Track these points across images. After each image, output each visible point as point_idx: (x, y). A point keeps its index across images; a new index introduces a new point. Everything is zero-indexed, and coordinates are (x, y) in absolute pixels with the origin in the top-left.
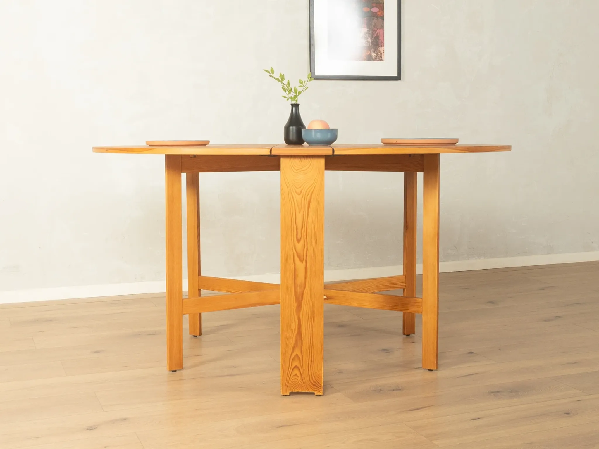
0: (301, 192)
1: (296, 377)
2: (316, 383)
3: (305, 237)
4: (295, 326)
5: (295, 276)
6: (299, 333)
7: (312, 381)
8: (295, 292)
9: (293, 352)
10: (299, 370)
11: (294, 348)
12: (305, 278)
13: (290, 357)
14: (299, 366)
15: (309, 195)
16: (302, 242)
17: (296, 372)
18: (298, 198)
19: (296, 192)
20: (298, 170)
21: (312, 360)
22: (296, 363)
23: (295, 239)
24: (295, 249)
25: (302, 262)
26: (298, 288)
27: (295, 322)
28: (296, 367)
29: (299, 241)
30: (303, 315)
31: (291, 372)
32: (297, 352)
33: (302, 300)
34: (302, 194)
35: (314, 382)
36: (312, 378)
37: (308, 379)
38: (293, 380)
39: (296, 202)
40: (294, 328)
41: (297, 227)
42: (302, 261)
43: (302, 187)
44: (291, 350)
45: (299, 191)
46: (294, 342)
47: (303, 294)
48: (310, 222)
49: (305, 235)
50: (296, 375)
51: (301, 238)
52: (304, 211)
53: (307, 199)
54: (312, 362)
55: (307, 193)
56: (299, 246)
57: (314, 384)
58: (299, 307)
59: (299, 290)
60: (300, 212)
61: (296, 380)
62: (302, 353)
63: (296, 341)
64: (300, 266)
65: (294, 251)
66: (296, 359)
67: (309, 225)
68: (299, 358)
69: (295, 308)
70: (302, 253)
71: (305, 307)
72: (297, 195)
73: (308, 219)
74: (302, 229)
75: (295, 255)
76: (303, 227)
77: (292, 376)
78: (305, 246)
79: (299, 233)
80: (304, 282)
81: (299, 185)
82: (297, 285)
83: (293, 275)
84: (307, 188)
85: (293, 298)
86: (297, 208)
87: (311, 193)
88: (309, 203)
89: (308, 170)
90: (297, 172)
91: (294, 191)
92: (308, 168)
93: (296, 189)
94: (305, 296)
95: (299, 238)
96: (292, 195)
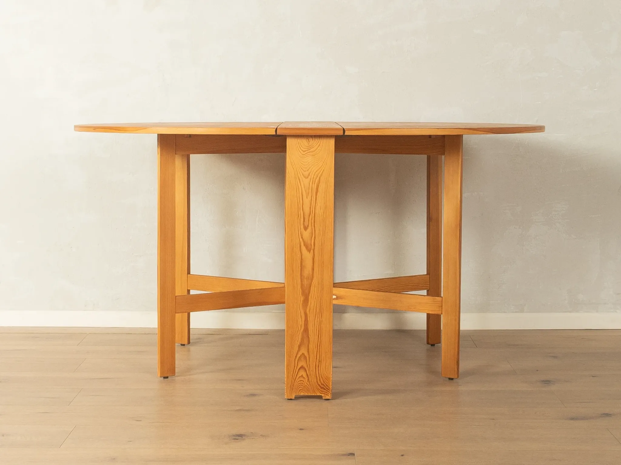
0: (309, 175)
1: (302, 379)
2: (323, 385)
3: (313, 224)
4: (301, 322)
5: (302, 267)
6: (306, 330)
7: (320, 384)
8: (302, 285)
9: (299, 350)
10: (306, 371)
11: (300, 347)
12: (313, 269)
13: (296, 357)
14: (305, 366)
15: (318, 178)
16: (309, 230)
17: (302, 373)
18: (306, 181)
19: (303, 175)
20: (305, 151)
21: (319, 360)
22: (302, 363)
23: (302, 227)
24: (302, 238)
26: (305, 280)
27: (301, 316)
28: (302, 367)
29: (306, 228)
30: (310, 309)
31: (296, 373)
32: (304, 351)
33: (309, 294)
34: (309, 177)
35: (322, 384)
36: (320, 380)
37: (315, 381)
38: (299, 382)
39: (303, 186)
40: (300, 323)
41: (304, 213)
42: (309, 251)
43: (309, 171)
44: (297, 349)
45: (306, 173)
46: (300, 340)
47: (310, 286)
48: (318, 208)
49: (313, 222)
50: (302, 376)
51: (308, 226)
52: (312, 196)
53: (315, 183)
54: (320, 362)
55: (315, 176)
56: (306, 234)
58: (306, 301)
59: (306, 282)
60: (307, 198)
61: (302, 382)
62: (308, 352)
63: (302, 339)
64: (307, 255)
65: (301, 239)
66: (302, 359)
67: (317, 212)
68: (305, 357)
69: (301, 303)
70: (309, 242)
71: (312, 302)
72: (304, 179)
73: (316, 204)
74: (309, 216)
75: (302, 244)
76: (310, 213)
77: (297, 378)
78: (313, 235)
79: (306, 220)
80: (311, 273)
81: (306, 168)
82: (304, 277)
83: (300, 266)
84: (315, 171)
85: (300, 290)
86: (304, 193)
87: (319, 175)
88: (318, 186)
89: (316, 151)
90: (303, 153)
91: (301, 174)
92: (317, 149)
93: (303, 172)
94: (312, 288)
95: (306, 225)
96: (299, 179)
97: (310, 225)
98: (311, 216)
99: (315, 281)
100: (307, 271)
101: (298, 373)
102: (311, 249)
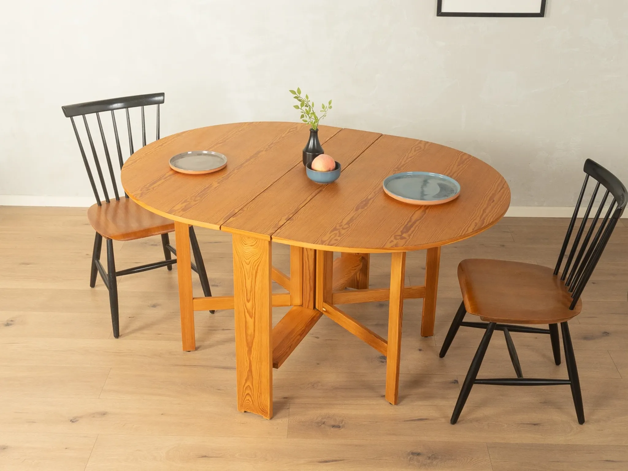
0: (250, 262)
2: (263, 409)
3: (253, 299)
4: (247, 364)
5: (246, 328)
6: (250, 371)
7: (261, 408)
8: (247, 340)
9: (245, 383)
10: (251, 397)
12: (254, 330)
13: (244, 386)
14: (250, 394)
15: (256, 266)
16: (251, 302)
17: (248, 397)
18: (248, 267)
19: (245, 261)
20: (247, 244)
21: (260, 392)
22: (248, 391)
23: (246, 299)
24: (246, 307)
25: (252, 318)
26: (249, 337)
27: (247, 361)
28: (248, 394)
29: (248, 301)
30: (253, 358)
31: (244, 397)
32: (248, 383)
33: (252, 347)
34: (250, 264)
35: (262, 408)
36: (261, 405)
37: (258, 405)
38: (247, 403)
39: (245, 270)
40: (246, 365)
41: (246, 290)
42: (251, 317)
43: (250, 259)
44: (245, 381)
45: (248, 261)
46: (246, 376)
47: (253, 342)
48: (257, 288)
49: (253, 297)
50: (248, 400)
51: (250, 299)
52: (252, 279)
53: (254, 270)
55: (254, 265)
56: (249, 305)
57: (263, 410)
58: (250, 351)
60: (249, 279)
61: (248, 403)
62: (252, 385)
63: (248, 376)
64: (250, 321)
66: (248, 388)
67: (256, 291)
68: (251, 389)
69: (247, 351)
70: (251, 311)
71: (254, 353)
72: (246, 264)
73: (256, 285)
74: (251, 292)
75: (246, 311)
76: (251, 291)
77: (245, 400)
78: (254, 306)
79: (249, 295)
80: (253, 333)
81: (247, 257)
82: (248, 335)
83: (245, 326)
84: (254, 260)
85: (245, 343)
86: (246, 275)
87: (257, 265)
88: (256, 272)
89: (255, 246)
90: (246, 246)
91: (244, 261)
92: (255, 244)
93: (245, 260)
94: (254, 344)
95: (249, 299)
96: (242, 264)
98: (252, 292)
99: (256, 340)
100: (250, 331)
101: (245, 397)
102: (252, 316)
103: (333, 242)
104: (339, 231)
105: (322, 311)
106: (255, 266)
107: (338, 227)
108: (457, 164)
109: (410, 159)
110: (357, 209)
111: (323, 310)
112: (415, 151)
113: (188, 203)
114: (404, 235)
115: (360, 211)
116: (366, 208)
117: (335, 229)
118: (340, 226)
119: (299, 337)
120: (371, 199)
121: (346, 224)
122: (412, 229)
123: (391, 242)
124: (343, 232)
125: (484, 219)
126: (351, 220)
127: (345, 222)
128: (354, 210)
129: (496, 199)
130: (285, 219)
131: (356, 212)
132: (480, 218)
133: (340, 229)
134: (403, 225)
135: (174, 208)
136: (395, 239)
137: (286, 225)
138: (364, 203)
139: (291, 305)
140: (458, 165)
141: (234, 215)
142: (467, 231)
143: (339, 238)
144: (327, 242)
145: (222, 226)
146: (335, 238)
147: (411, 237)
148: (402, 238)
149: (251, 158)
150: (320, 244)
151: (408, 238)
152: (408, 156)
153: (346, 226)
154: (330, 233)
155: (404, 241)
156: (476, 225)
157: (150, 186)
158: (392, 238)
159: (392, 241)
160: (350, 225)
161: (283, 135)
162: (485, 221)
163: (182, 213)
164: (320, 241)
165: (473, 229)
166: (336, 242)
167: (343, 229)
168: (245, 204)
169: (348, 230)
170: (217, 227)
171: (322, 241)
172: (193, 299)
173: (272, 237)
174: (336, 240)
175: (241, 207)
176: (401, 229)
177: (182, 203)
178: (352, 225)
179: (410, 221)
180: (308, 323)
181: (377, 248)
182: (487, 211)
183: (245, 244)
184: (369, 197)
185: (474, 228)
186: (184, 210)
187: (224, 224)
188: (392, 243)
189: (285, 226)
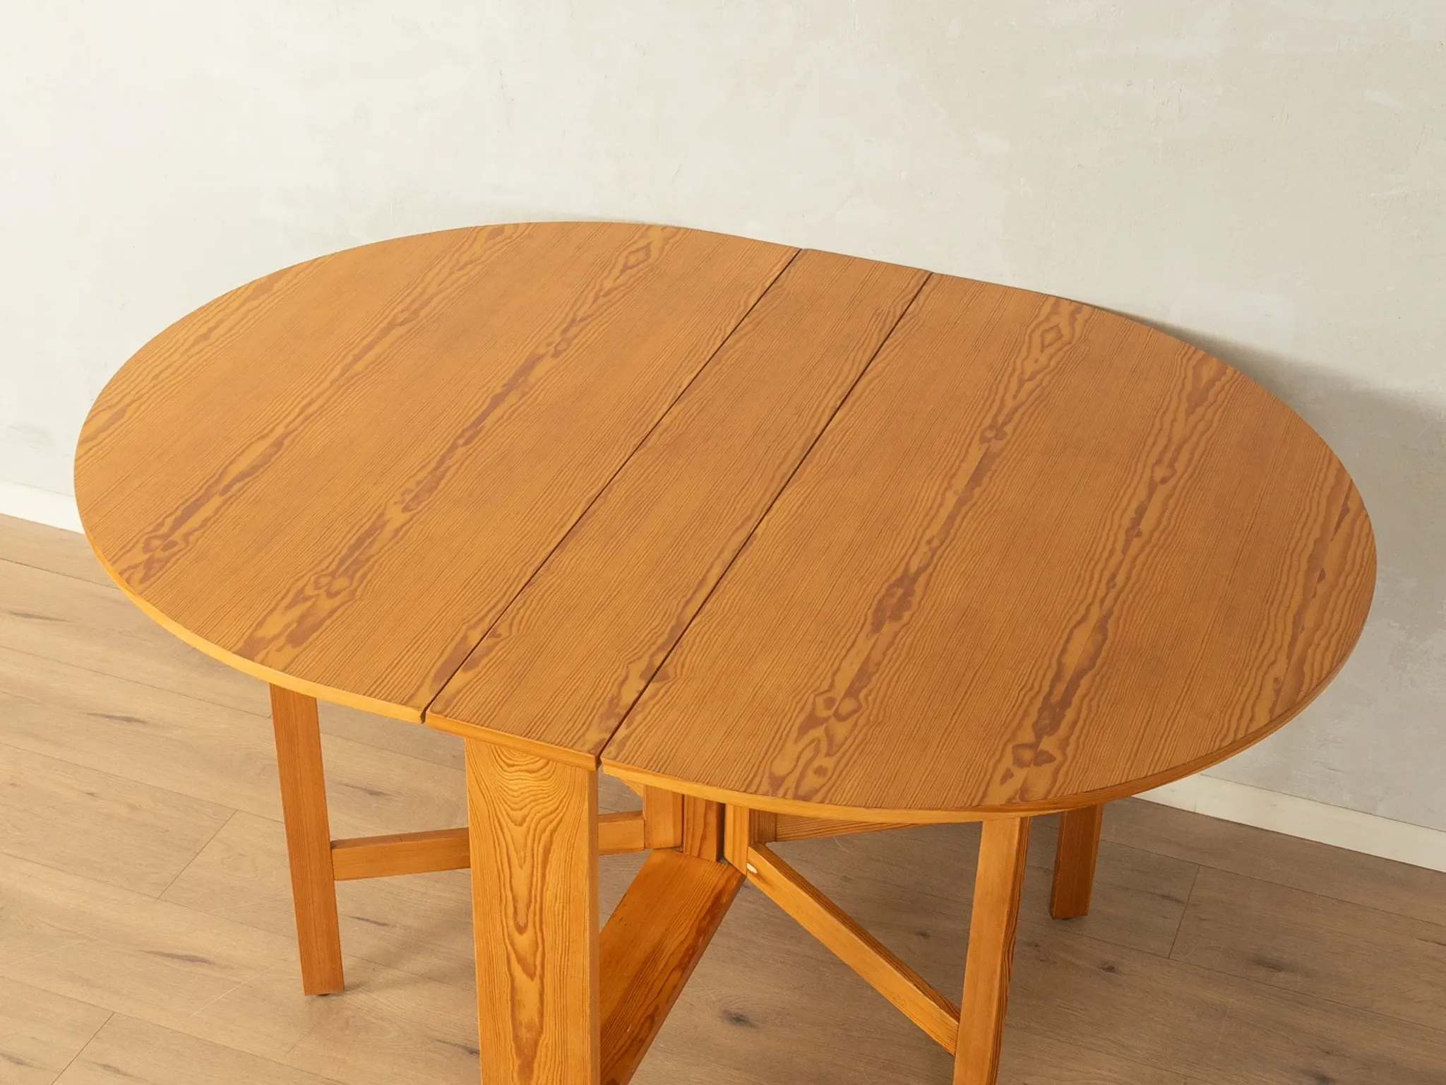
0: (524, 819)
3: (538, 926)
5: (515, 1003)
8: (516, 1038)
15: (547, 833)
16: (530, 931)
18: (519, 832)
19: (508, 814)
20: (513, 766)
23: (511, 923)
24: (512, 945)
25: (532, 980)
26: (524, 1030)
29: (521, 930)
33: (533, 1058)
34: (525, 825)
39: (509, 839)
41: (514, 898)
42: (531, 976)
43: (525, 811)
45: (518, 815)
47: (536, 1046)
48: (548, 895)
49: (537, 920)
51: (526, 926)
52: (533, 867)
53: (539, 842)
55: (539, 828)
56: (523, 941)
58: (527, 1069)
59: (524, 1034)
60: (521, 867)
64: (527, 984)
65: (509, 948)
67: (547, 904)
69: (516, 1067)
70: (530, 959)
71: (542, 1075)
72: (511, 825)
73: (545, 888)
74: (529, 905)
75: (513, 957)
76: (530, 902)
78: (538, 946)
79: (521, 912)
80: (537, 1020)
81: (516, 803)
82: (521, 1023)
83: (509, 998)
84: (539, 815)
85: (511, 1044)
86: (513, 853)
87: (551, 827)
88: (547, 852)
89: (541, 772)
90: (509, 769)
91: (504, 813)
92: (542, 768)
93: (508, 809)
94: (541, 1051)
95: (522, 923)
96: (500, 825)
97: (530, 925)
98: (532, 906)
99: (547, 1039)
100: (529, 1012)
102: (535, 973)
103: (811, 781)
104: (827, 732)
105: (744, 873)
106: (544, 831)
107: (823, 713)
108: (1184, 405)
109: (1029, 386)
110: (877, 627)
111: (747, 870)
112: (1043, 348)
113: (309, 603)
114: (1048, 744)
115: (888, 628)
116: (907, 615)
117: (812, 721)
118: (830, 702)
119: (677, 974)
120: (920, 571)
121: (845, 696)
122: (1070, 714)
123: (1003, 781)
124: (841, 730)
125: (1302, 661)
126: (864, 674)
127: (842, 684)
128: (868, 627)
129: (1330, 562)
130: (642, 676)
131: (876, 636)
132: (1289, 657)
133: (826, 720)
134: (1038, 693)
135: (260, 633)
136: (1020, 763)
137: (646, 702)
138: (900, 592)
139: (645, 847)
140: (1190, 411)
141: (465, 660)
142: (1252, 719)
143: (829, 763)
144: (791, 782)
145: (428, 711)
146: (816, 764)
147: (1070, 750)
148: (1042, 758)
149: (509, 387)
150: (766, 794)
151: (1058, 755)
152: (1023, 373)
153: (848, 706)
154: (797, 741)
155: (1048, 768)
156: (1278, 692)
157: (174, 528)
158: (1008, 761)
159: (1008, 775)
160: (862, 695)
161: (608, 285)
162: (1306, 669)
163: (290, 651)
164: (765, 782)
165: (1271, 711)
166: (822, 780)
167: (840, 718)
168: (500, 606)
169: (856, 724)
170: (412, 715)
171: (772, 776)
172: (333, 845)
173: (602, 759)
174: (820, 771)
175: (488, 619)
176: (1034, 715)
177: (290, 606)
178: (866, 698)
179: (1057, 678)
180: (704, 918)
181: (962, 809)
182: (1309, 620)
183: (509, 766)
184: (913, 568)
185: (1275, 704)
186: (296, 638)
187: (438, 706)
188: (1009, 782)
189: (644, 709)
